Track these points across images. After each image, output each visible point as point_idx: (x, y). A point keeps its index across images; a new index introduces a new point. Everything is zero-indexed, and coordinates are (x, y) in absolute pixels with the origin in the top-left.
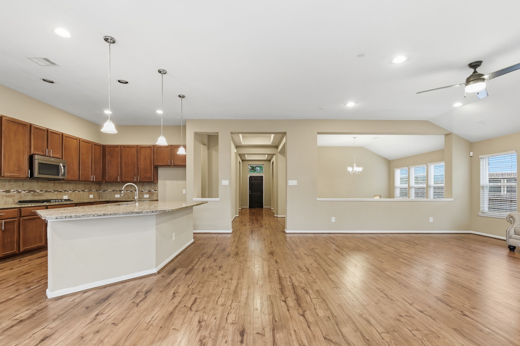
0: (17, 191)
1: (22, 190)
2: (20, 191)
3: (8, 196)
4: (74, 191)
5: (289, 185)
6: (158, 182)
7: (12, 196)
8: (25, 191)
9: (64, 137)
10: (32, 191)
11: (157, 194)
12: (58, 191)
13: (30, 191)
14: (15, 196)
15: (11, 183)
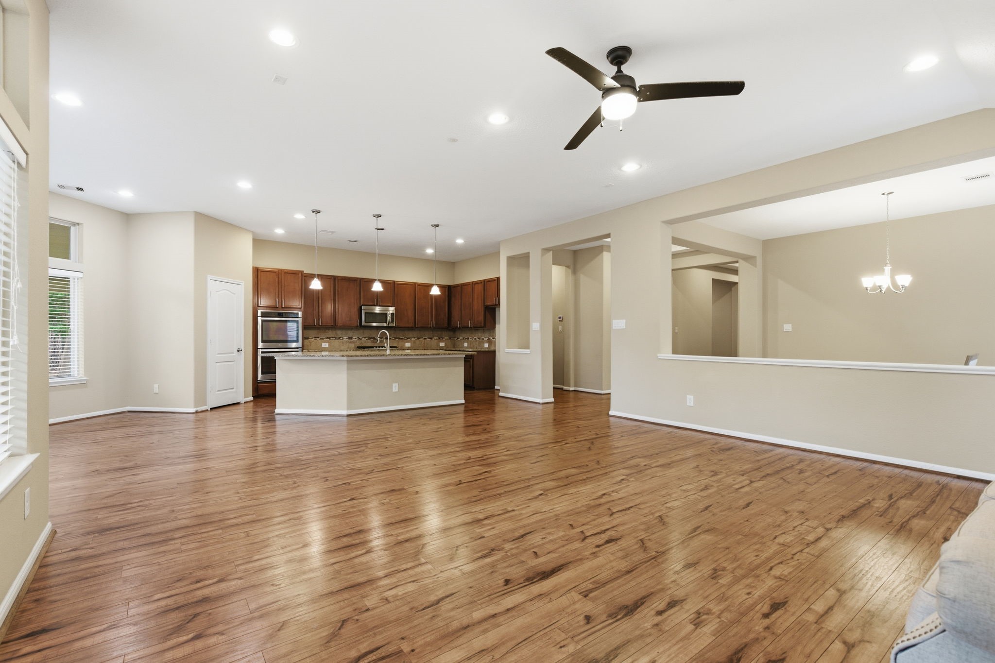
0: (358, 338)
1: (363, 336)
2: (361, 338)
3: (350, 343)
4: (418, 338)
5: (614, 328)
6: (495, 327)
7: (353, 342)
8: (365, 338)
9: (396, 285)
10: (372, 338)
11: (495, 342)
12: (399, 338)
13: (370, 338)
14: (356, 342)
15: (353, 331)
